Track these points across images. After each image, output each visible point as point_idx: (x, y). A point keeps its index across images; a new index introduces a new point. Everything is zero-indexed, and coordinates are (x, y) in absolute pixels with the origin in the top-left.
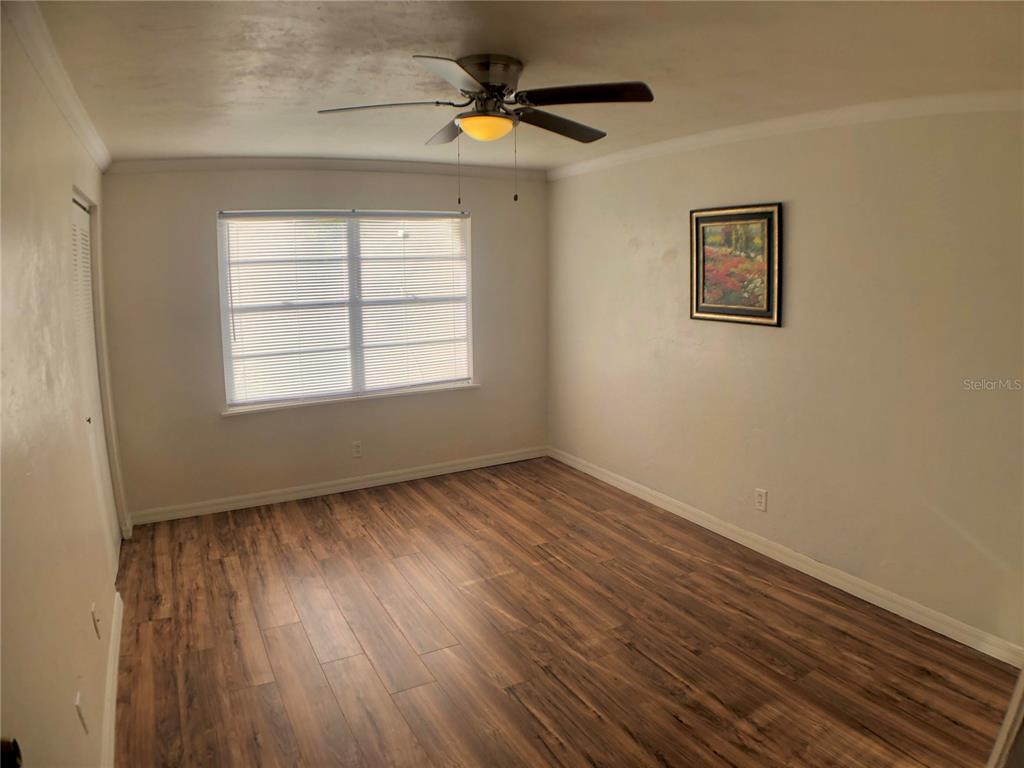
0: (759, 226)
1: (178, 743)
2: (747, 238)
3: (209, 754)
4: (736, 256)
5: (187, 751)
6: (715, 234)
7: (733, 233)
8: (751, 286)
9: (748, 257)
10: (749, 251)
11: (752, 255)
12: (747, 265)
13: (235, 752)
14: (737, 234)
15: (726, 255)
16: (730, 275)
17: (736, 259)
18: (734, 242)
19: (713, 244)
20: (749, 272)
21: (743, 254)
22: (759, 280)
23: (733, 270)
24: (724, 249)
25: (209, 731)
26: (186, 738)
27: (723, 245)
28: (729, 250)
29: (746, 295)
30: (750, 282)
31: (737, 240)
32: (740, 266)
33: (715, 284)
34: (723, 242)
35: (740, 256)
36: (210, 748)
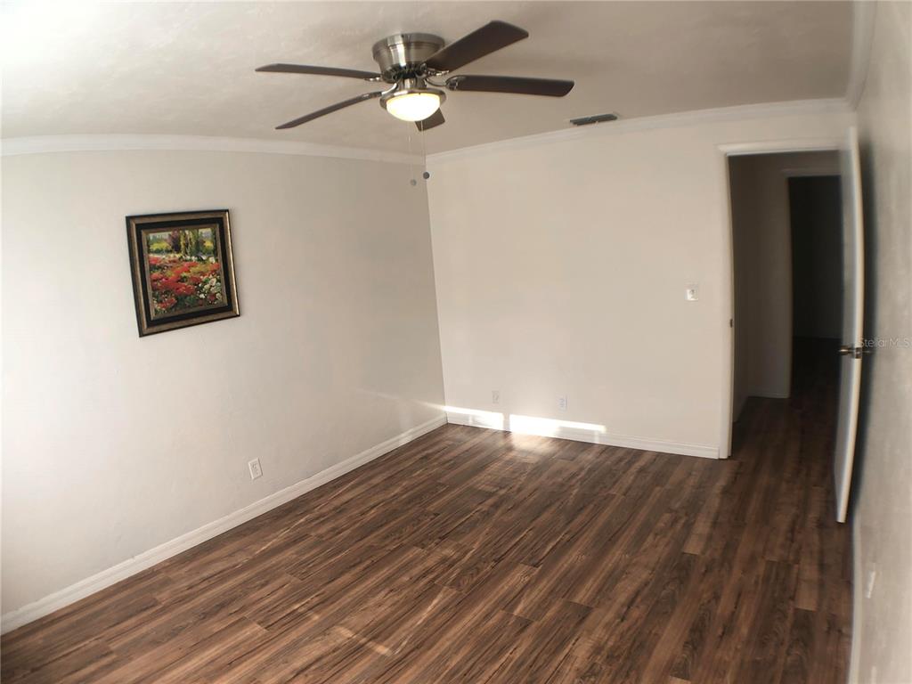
0: (209, 230)
1: (789, 659)
2: (197, 243)
3: (766, 639)
4: (186, 261)
5: (784, 649)
6: (159, 241)
7: (182, 239)
8: (207, 286)
9: (200, 260)
10: (200, 254)
11: (204, 258)
12: (200, 267)
13: (745, 631)
14: (186, 239)
15: (174, 261)
16: (182, 280)
17: (186, 264)
18: (183, 247)
19: (158, 251)
20: (203, 274)
21: (193, 258)
22: (215, 280)
23: (184, 274)
24: (172, 255)
25: (758, 658)
26: (781, 661)
27: (171, 251)
28: (178, 256)
29: (202, 296)
30: (205, 283)
31: (186, 246)
32: (192, 270)
33: (165, 293)
34: (170, 248)
35: (191, 260)
36: (763, 644)
